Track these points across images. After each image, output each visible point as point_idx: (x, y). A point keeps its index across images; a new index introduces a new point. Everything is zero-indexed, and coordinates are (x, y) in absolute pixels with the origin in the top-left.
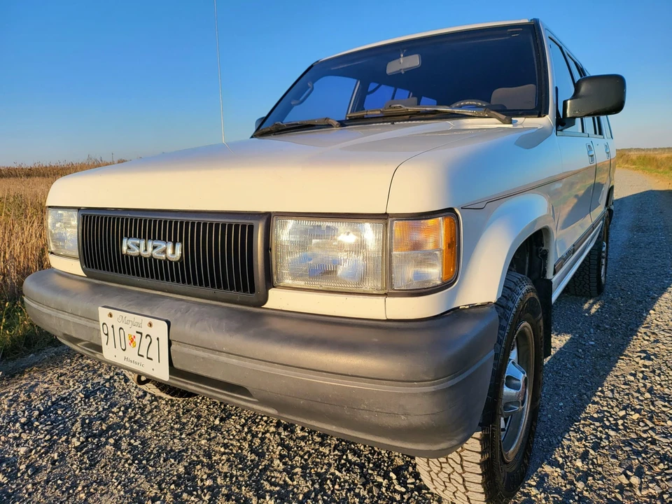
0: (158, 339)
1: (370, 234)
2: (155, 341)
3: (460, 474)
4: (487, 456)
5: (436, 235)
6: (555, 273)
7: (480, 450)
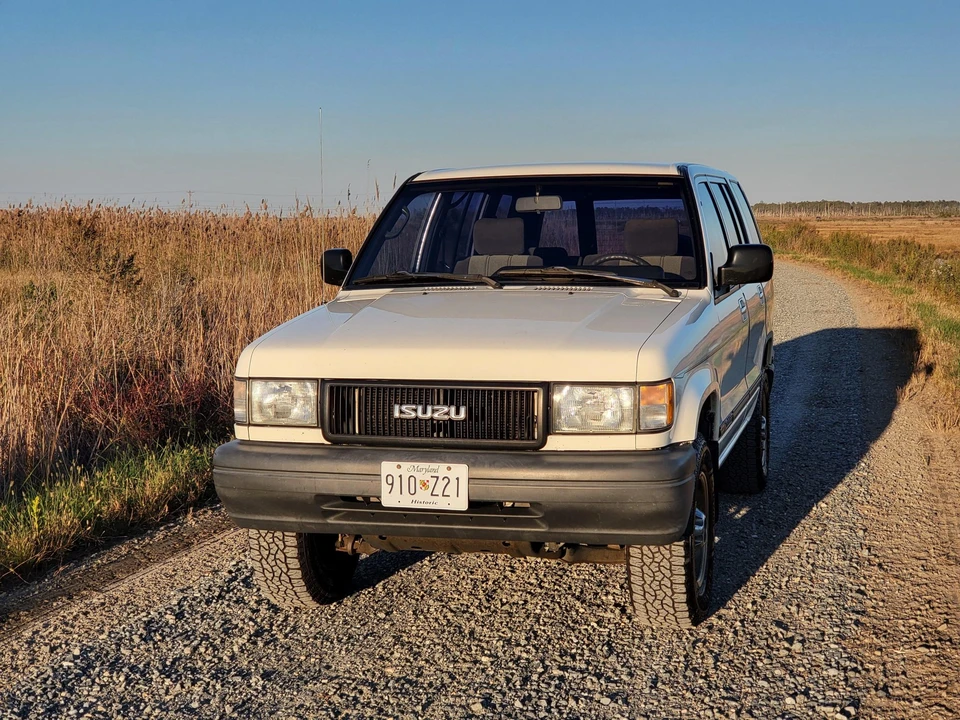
0: (458, 479)
1: (626, 397)
2: (453, 482)
3: (669, 579)
4: (688, 560)
5: (661, 397)
6: (720, 436)
7: (683, 554)
